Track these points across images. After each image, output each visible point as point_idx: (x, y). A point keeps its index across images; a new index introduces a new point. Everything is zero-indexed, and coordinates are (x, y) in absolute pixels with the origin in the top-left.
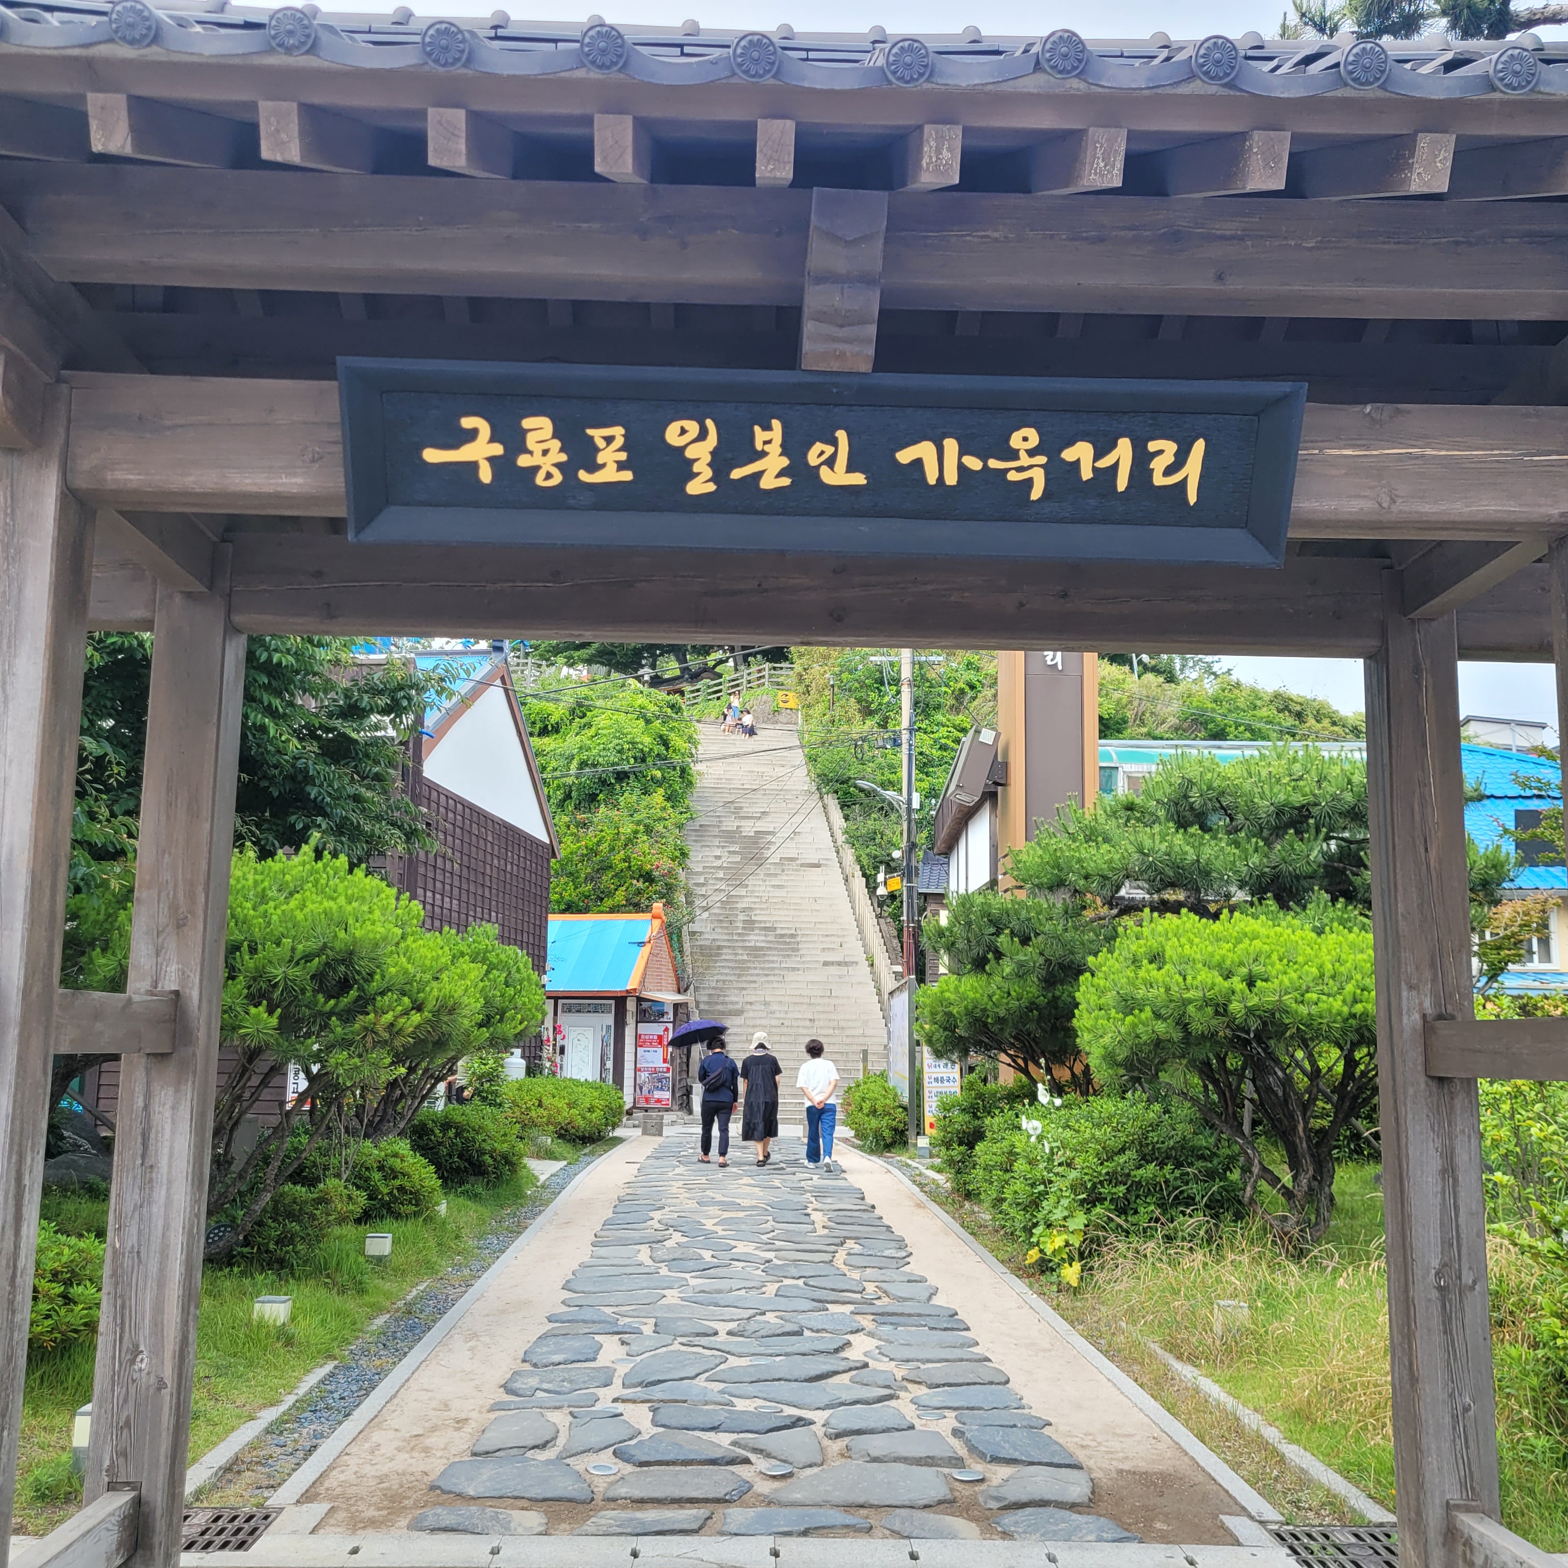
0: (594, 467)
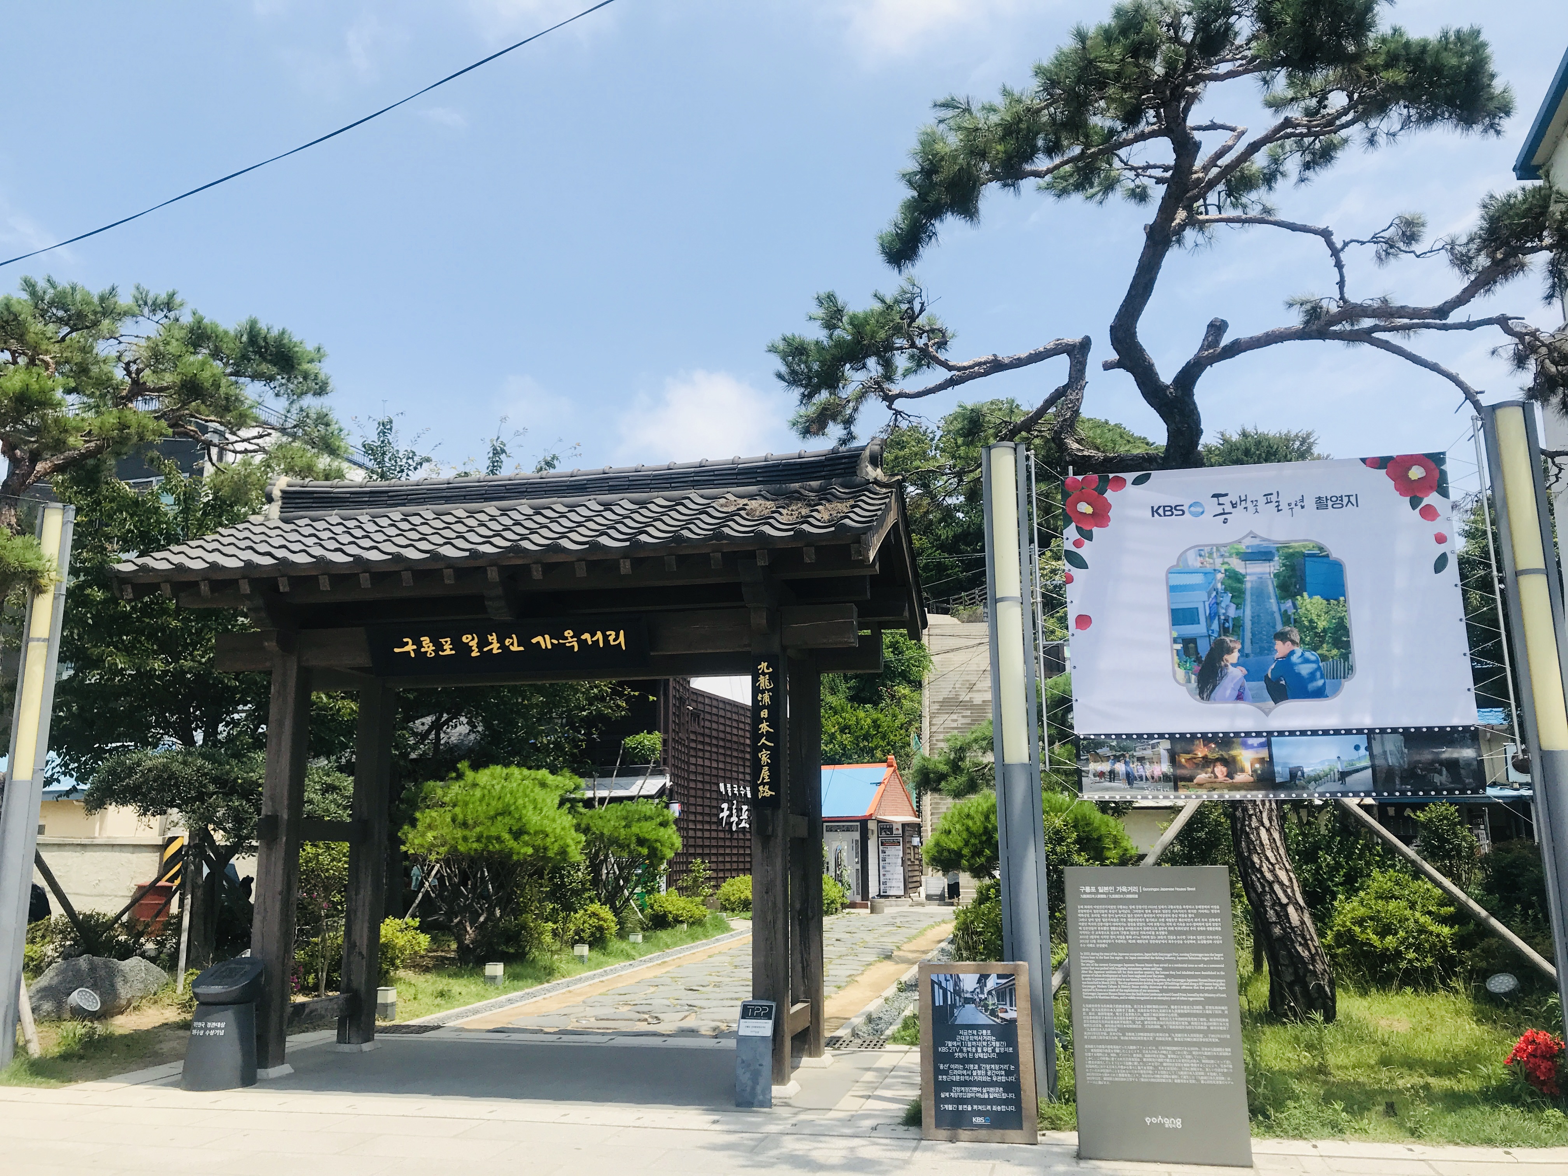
0: (444, 651)
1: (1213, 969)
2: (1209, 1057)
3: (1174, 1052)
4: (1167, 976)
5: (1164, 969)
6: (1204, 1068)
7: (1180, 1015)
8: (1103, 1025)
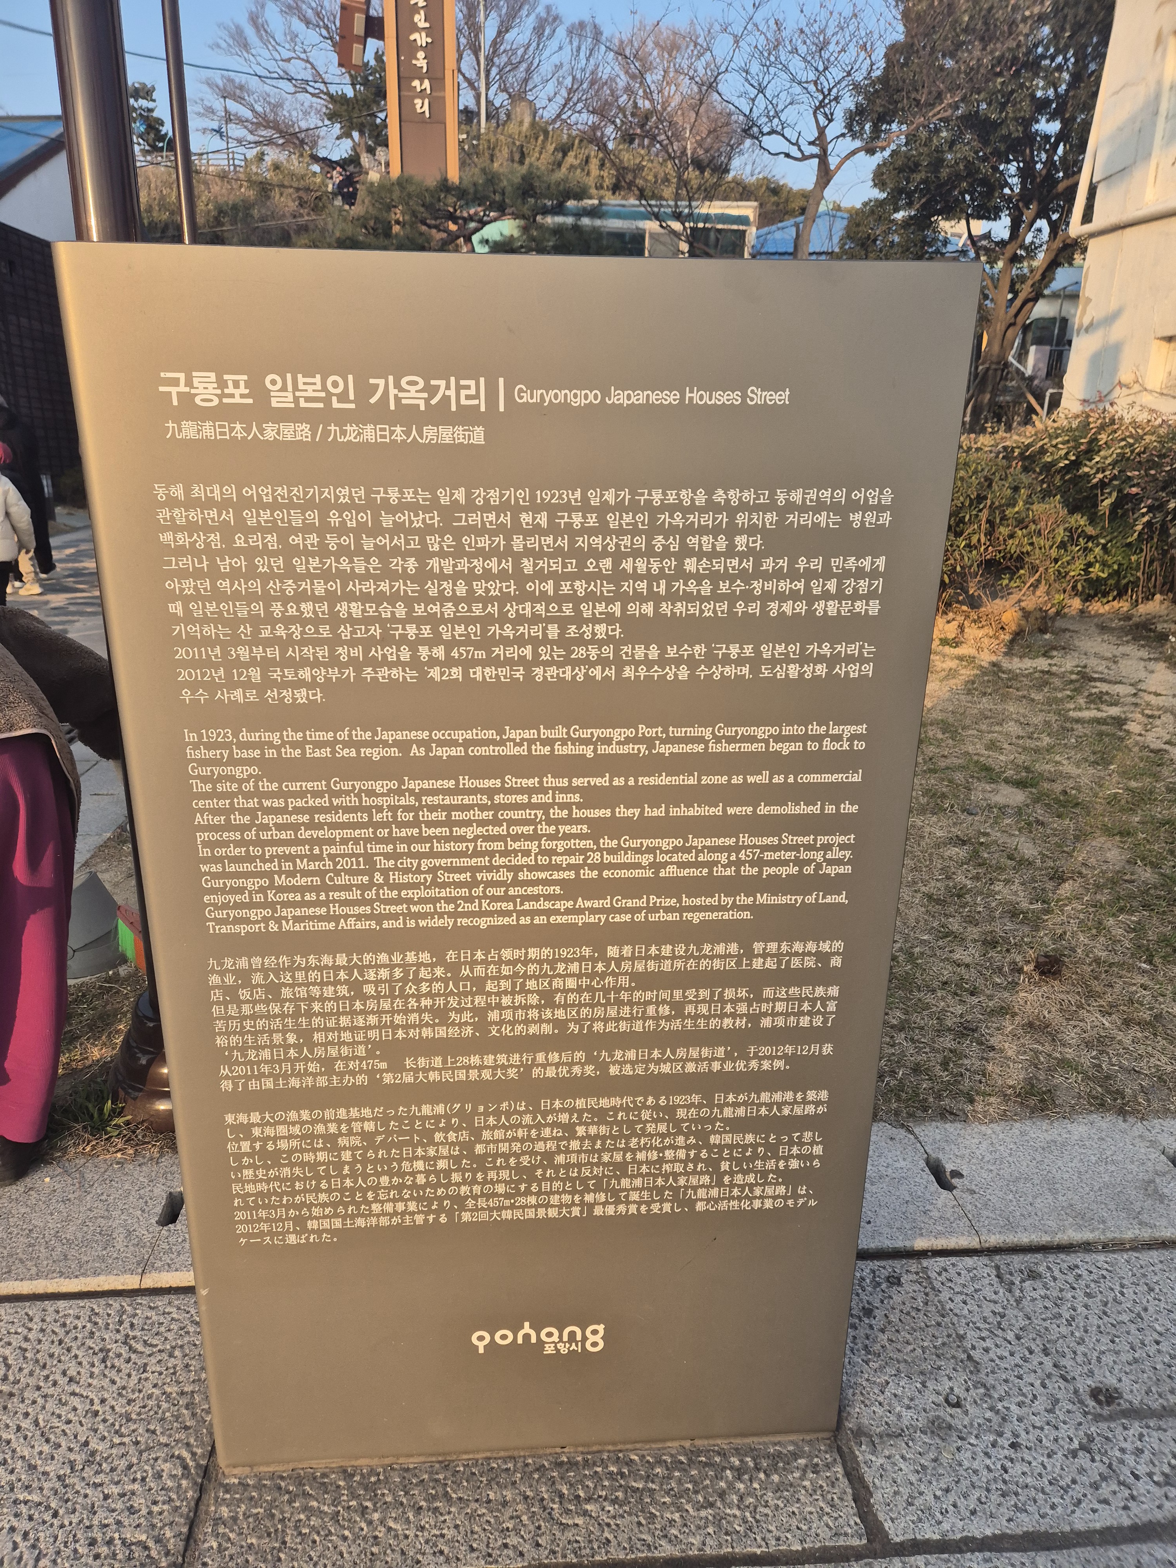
1: (809, 793)
2: (736, 1125)
3: (600, 1116)
4: (598, 828)
5: (591, 797)
6: (713, 1165)
7: (643, 981)
8: (305, 1035)
